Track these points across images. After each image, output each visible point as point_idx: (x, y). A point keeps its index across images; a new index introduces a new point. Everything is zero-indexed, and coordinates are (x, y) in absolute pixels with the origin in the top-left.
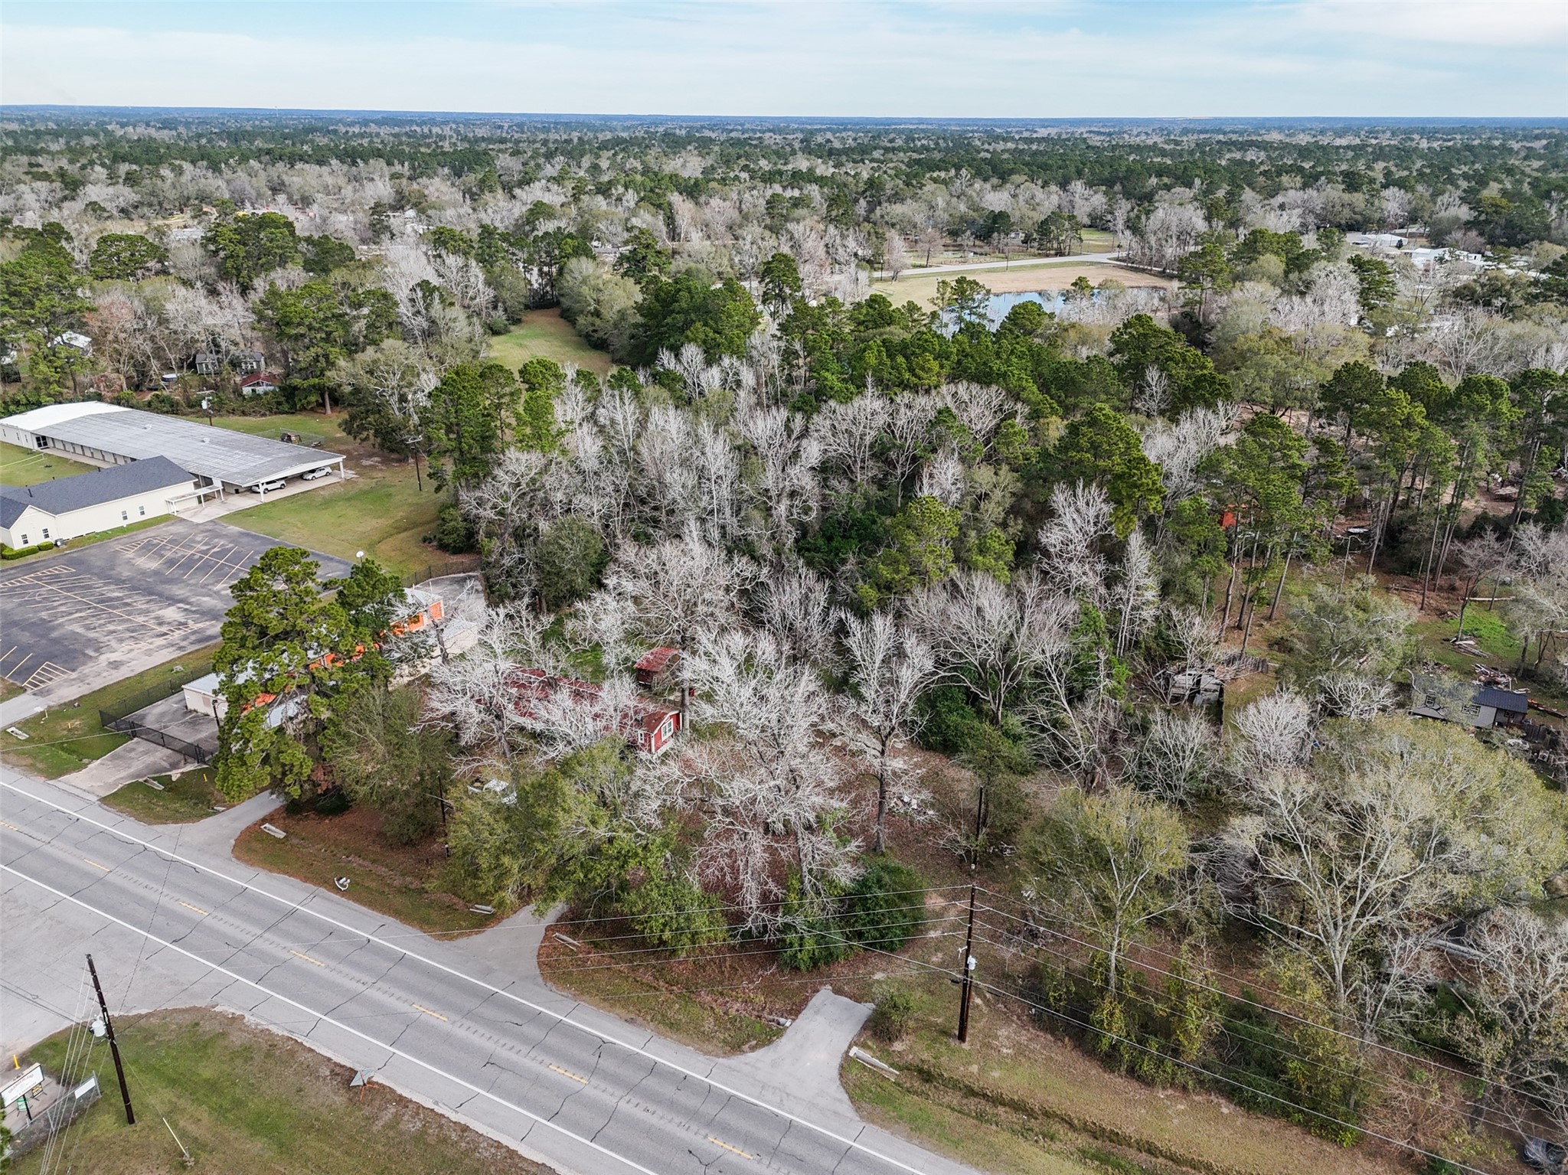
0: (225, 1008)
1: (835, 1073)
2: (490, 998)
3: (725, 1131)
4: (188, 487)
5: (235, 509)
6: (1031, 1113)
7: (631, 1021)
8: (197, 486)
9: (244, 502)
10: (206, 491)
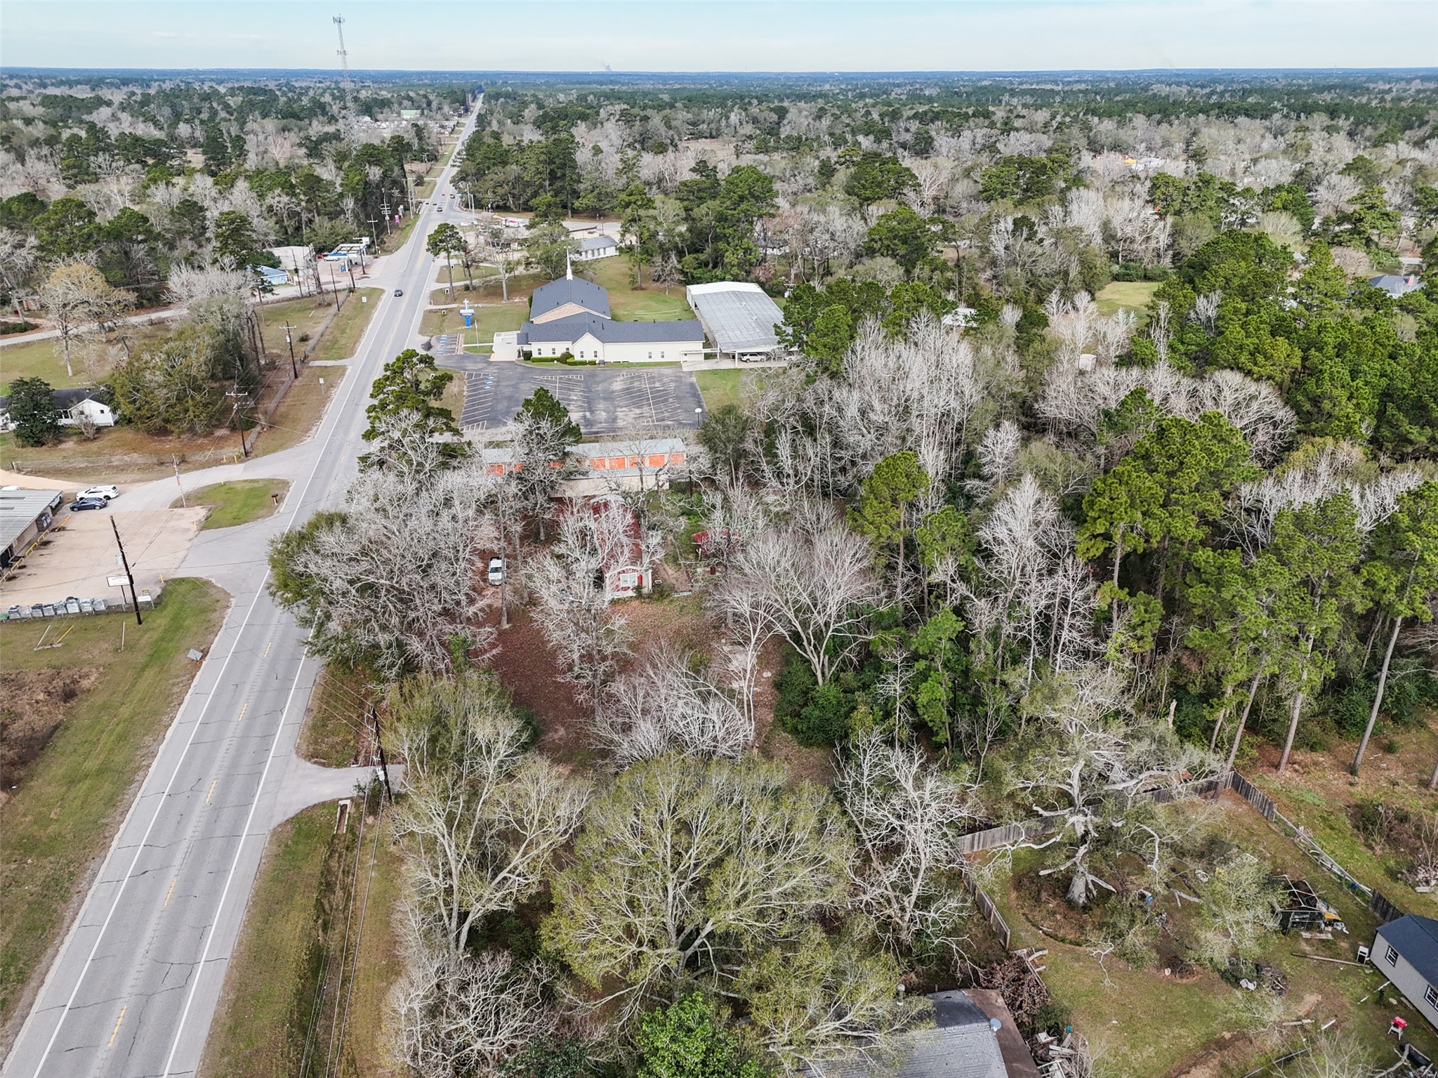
0: (233, 602)
2: (295, 658)
3: (227, 782)
4: (697, 346)
5: (716, 367)
6: (346, 907)
8: (705, 347)
9: (726, 364)
10: (708, 351)
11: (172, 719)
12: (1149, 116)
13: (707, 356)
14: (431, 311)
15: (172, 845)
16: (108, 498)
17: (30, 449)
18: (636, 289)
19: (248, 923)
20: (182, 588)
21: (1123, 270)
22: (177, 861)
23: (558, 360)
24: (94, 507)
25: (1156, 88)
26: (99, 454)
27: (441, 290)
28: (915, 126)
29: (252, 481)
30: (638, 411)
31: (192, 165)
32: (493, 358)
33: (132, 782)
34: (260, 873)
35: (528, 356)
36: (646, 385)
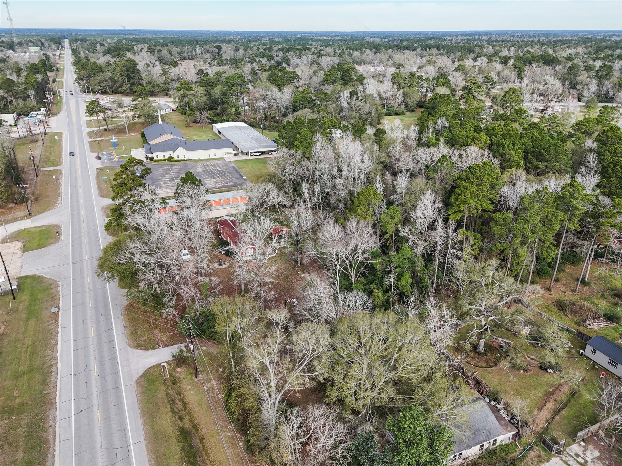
0: (60, 283)
1: (148, 367)
2: (106, 305)
3: (101, 364)
4: (230, 150)
5: (240, 159)
6: (185, 409)
7: (125, 327)
8: (234, 150)
9: (245, 157)
11: (57, 341)
12: (371, 50)
13: (235, 154)
14: (91, 141)
15: (89, 396)
18: (188, 127)
19: (145, 423)
20: (28, 281)
21: (387, 112)
22: (95, 402)
23: (168, 160)
25: (367, 39)
27: (92, 132)
28: (281, 54)
29: (38, 227)
30: (215, 180)
33: (51, 372)
34: (140, 402)
35: (151, 159)
36: (212, 169)
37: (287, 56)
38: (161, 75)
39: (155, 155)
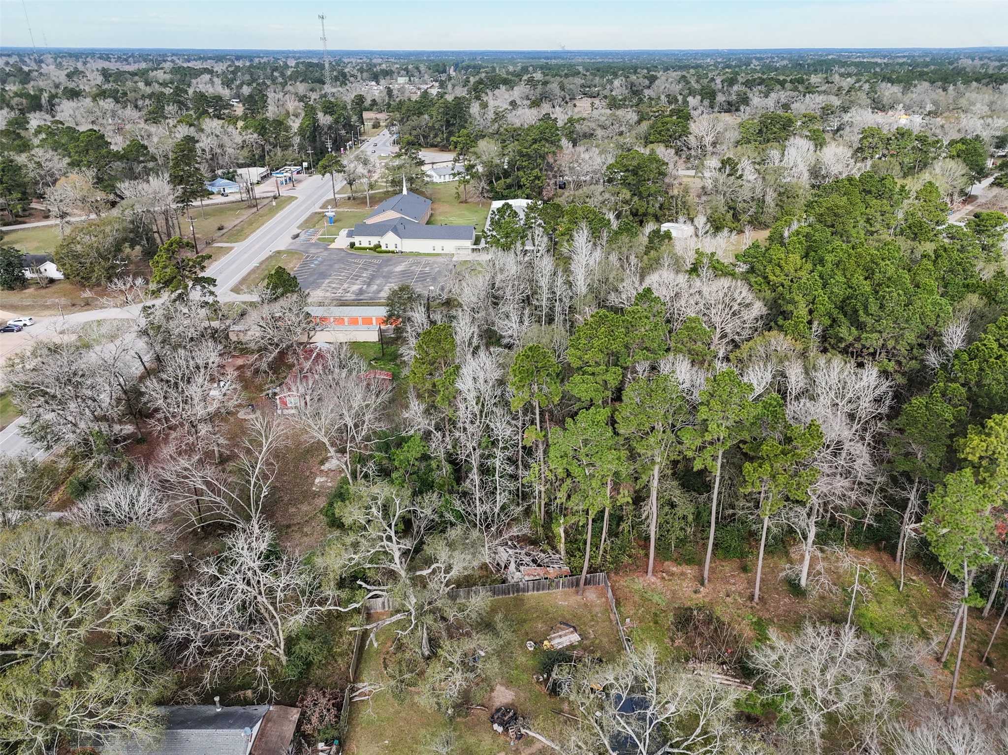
4: (467, 243)
10: (475, 247)
13: (473, 251)
14: (316, 213)
16: (25, 325)
17: (6, 292)
18: (462, 202)
23: (370, 249)
24: (12, 331)
26: (44, 297)
27: (334, 199)
31: (236, 113)
32: (333, 246)
35: (352, 245)
36: (419, 269)
37: (745, 94)
38: (495, 121)
39: (356, 240)
